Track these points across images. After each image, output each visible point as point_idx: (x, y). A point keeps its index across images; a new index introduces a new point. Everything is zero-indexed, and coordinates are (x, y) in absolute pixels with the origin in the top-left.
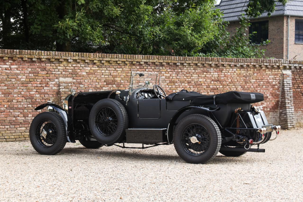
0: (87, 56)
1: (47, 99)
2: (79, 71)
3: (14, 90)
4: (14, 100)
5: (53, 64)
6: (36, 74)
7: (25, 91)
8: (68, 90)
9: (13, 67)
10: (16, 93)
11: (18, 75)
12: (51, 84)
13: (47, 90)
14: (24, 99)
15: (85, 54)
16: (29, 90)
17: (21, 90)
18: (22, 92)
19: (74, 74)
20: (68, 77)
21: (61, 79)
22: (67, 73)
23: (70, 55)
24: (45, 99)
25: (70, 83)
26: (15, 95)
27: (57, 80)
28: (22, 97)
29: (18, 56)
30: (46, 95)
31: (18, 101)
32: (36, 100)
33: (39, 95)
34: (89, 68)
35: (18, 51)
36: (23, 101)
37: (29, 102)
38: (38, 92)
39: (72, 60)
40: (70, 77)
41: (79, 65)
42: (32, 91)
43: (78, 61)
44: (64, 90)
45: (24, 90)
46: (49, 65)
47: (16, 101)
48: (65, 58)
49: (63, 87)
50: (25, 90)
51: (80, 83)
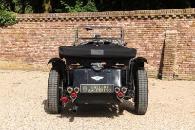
0: (189, 11)
2: (183, 24)
5: (161, 20)
6: (149, 28)
8: (172, 41)
9: (132, 23)
10: (135, 42)
11: (135, 29)
12: (160, 35)
13: (157, 40)
14: (140, 47)
15: (186, 9)
16: (144, 40)
17: (138, 40)
18: (138, 42)
19: (179, 27)
20: (173, 29)
21: (168, 32)
22: (173, 26)
23: (174, 12)
24: (156, 47)
25: (175, 34)
27: (164, 32)
28: (139, 45)
29: (134, 15)
30: (156, 44)
32: (149, 47)
33: (151, 44)
34: (192, 22)
35: (134, 11)
37: (144, 49)
38: (150, 41)
39: (176, 16)
40: (176, 29)
41: (183, 19)
43: (180, 16)
44: (168, 40)
45: (140, 40)
46: (159, 20)
48: (169, 14)
49: (168, 38)
51: (184, 34)
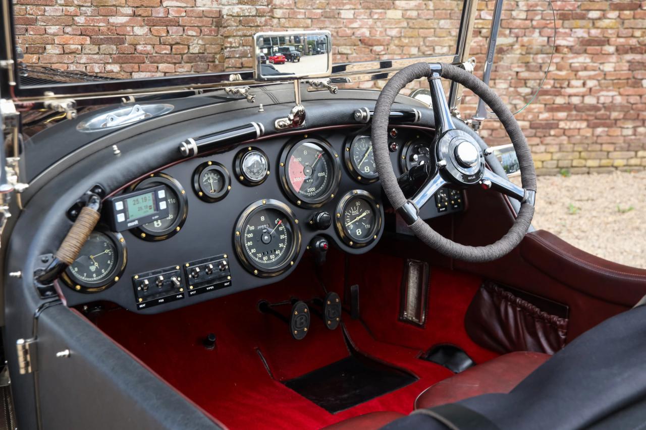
1: (177, 43)
3: (47, 8)
4: (48, 47)
7: (89, 14)
8: (254, 13)
10: (56, 21)
13: (177, 12)
14: (88, 42)
17: (71, 9)
18: (76, 18)
24: (171, 45)
26: (53, 29)
28: (81, 35)
30: (173, 30)
31: (67, 51)
32: (135, 45)
33: (145, 29)
36: (87, 51)
37: (110, 54)
38: (140, 15)
42: (116, 14)
45: (82, 8)
47: (58, 51)
50: (89, 11)
